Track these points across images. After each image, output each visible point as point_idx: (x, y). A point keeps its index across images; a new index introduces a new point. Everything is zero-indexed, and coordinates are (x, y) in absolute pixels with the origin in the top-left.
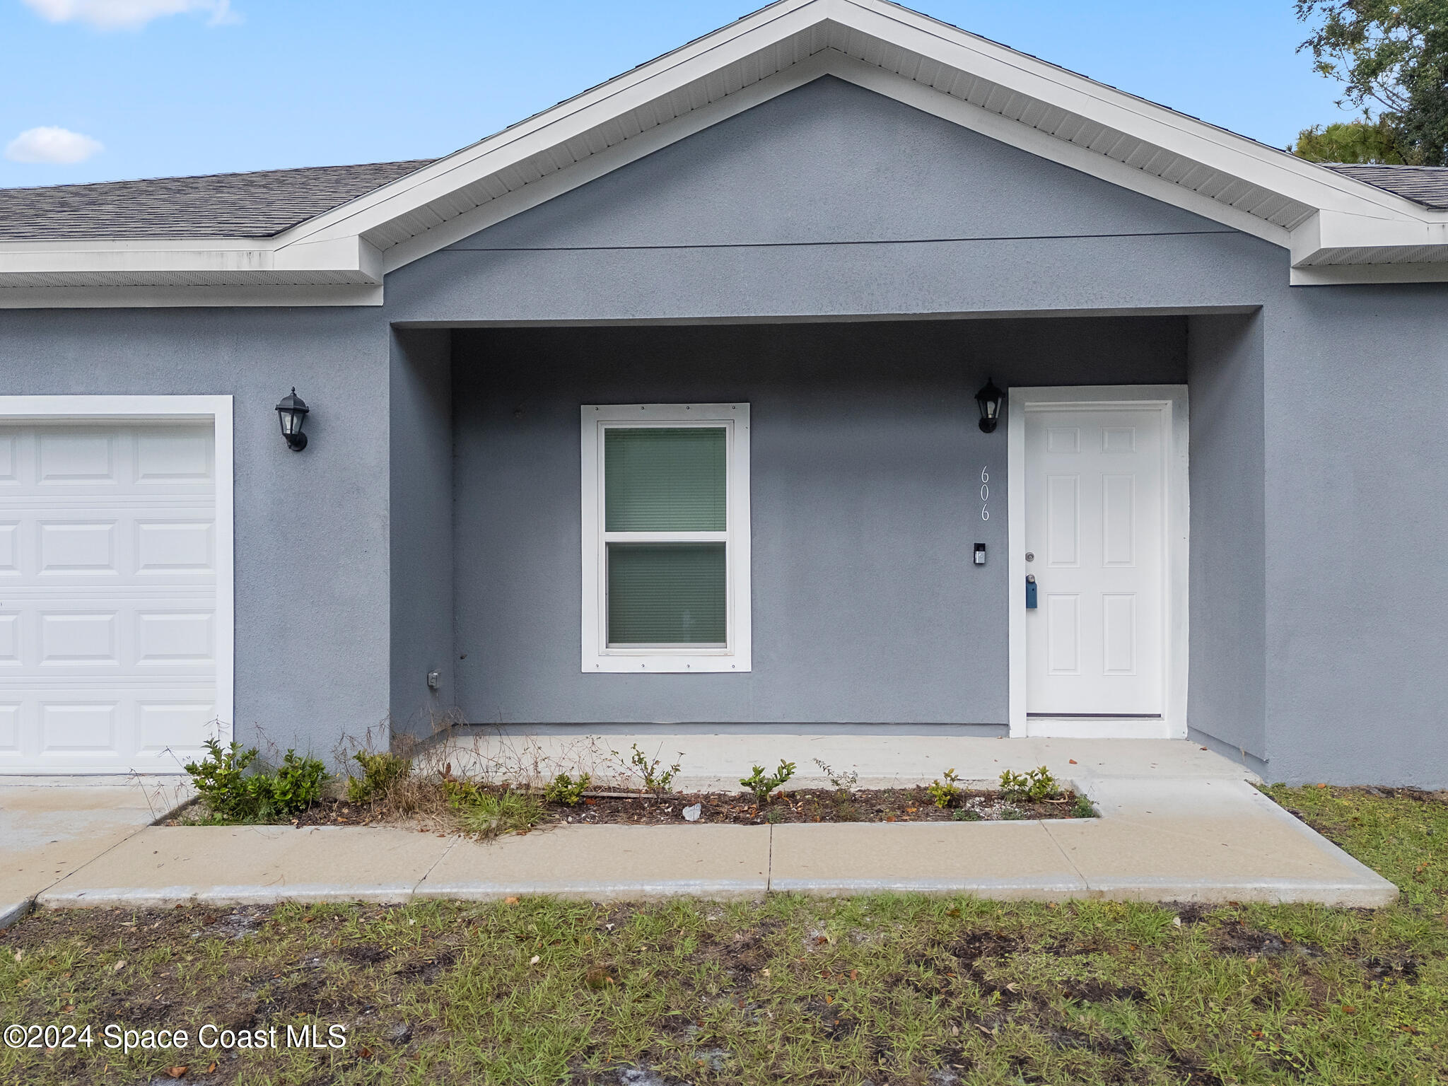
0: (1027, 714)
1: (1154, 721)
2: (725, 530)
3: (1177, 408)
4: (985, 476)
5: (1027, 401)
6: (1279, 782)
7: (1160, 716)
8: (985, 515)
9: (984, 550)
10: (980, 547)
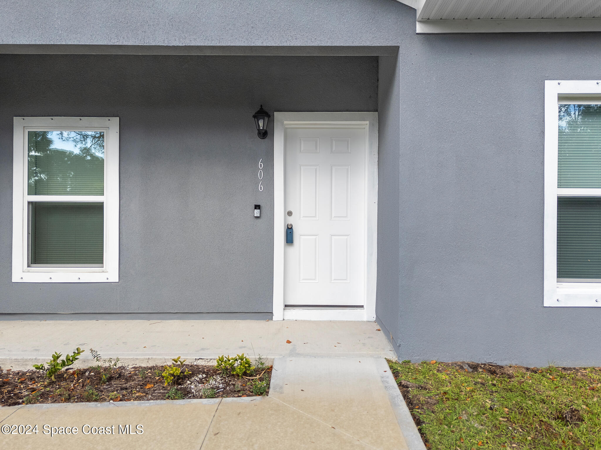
0: (285, 305)
1: (359, 310)
2: (104, 195)
3: (371, 125)
4: (261, 165)
5: (285, 121)
6: (407, 359)
7: (362, 306)
8: (261, 188)
9: (259, 209)
10: (257, 207)
